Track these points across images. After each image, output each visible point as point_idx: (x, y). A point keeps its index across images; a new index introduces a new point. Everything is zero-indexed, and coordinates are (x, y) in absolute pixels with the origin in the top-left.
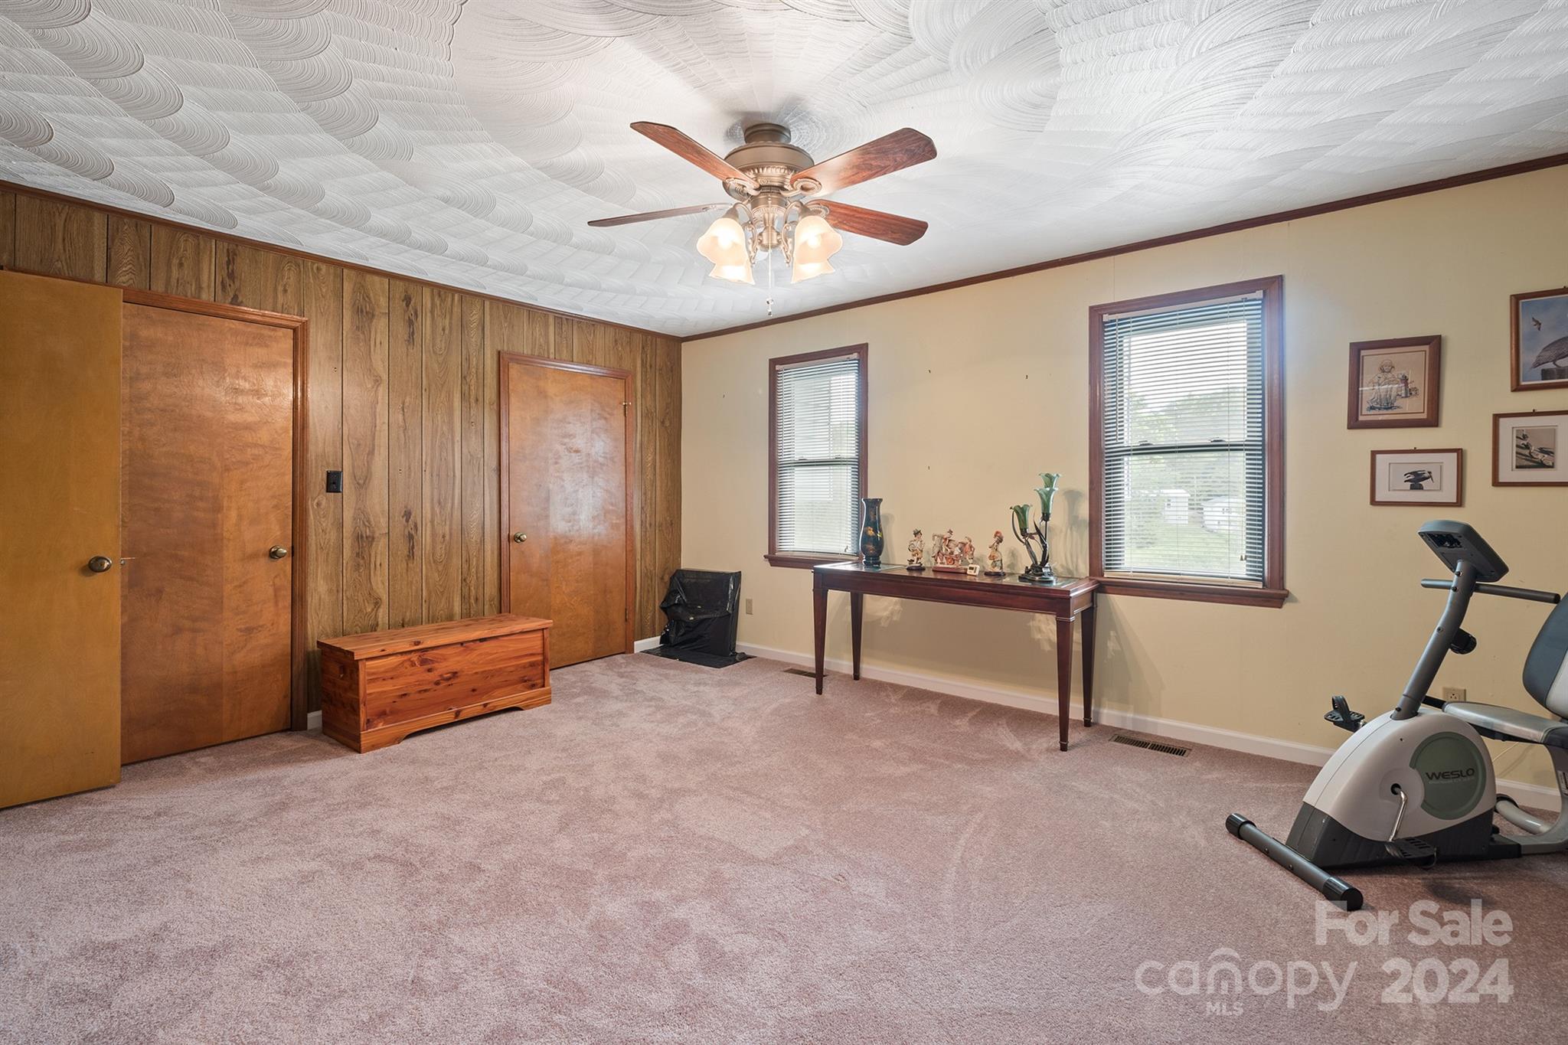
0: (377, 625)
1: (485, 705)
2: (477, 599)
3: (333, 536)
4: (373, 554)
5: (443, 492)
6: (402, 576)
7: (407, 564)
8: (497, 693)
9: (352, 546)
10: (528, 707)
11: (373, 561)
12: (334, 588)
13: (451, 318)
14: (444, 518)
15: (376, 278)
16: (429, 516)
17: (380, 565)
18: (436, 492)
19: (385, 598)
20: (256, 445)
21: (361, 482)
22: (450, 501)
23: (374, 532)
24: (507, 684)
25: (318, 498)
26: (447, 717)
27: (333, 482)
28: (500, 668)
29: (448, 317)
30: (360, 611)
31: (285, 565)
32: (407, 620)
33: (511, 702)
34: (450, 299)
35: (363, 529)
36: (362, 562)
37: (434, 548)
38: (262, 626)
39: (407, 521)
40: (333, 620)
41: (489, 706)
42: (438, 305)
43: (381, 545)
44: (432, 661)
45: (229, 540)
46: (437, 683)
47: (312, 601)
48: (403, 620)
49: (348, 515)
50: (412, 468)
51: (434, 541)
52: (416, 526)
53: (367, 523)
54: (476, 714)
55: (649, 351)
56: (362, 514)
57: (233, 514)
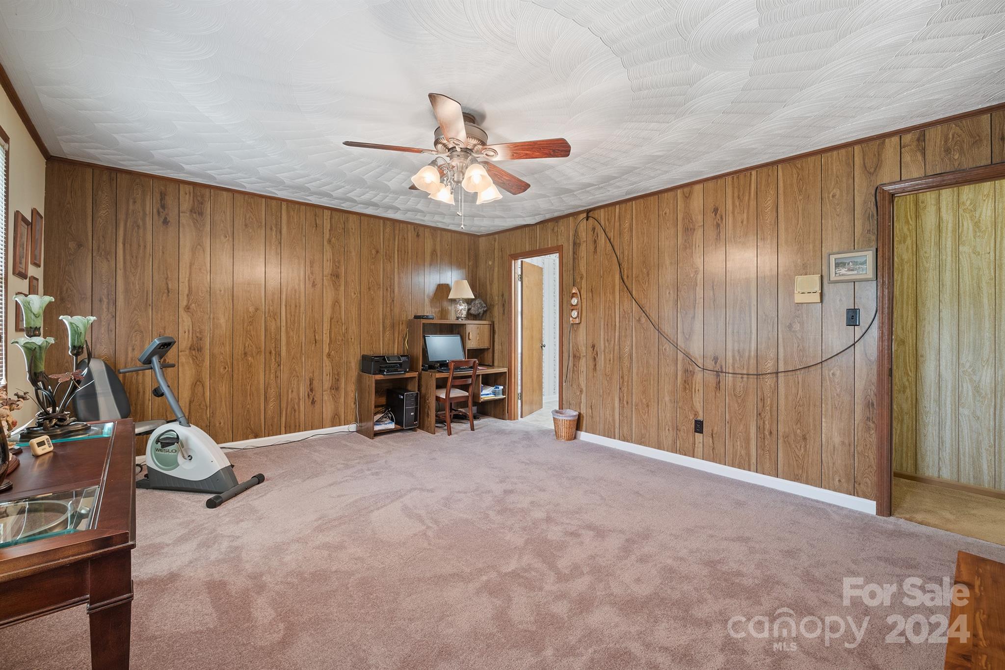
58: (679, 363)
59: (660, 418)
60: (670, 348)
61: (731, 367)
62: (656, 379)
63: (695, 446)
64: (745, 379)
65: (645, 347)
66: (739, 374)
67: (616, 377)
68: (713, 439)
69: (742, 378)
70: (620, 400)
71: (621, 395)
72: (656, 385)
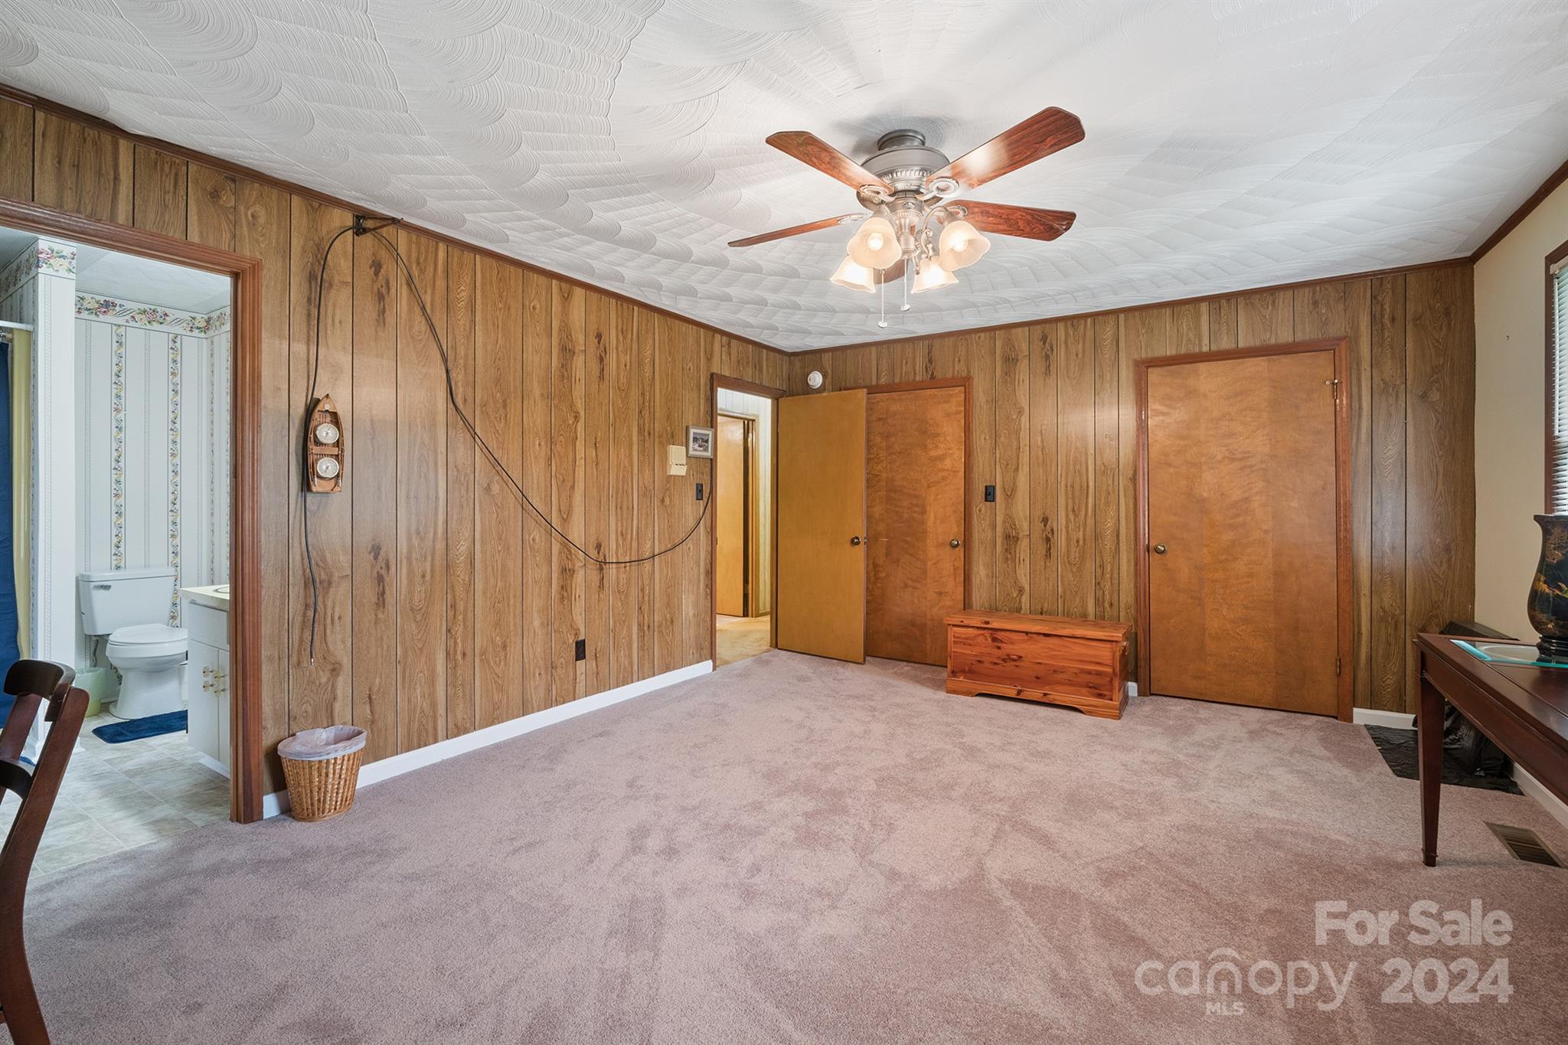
0: (1021, 608)
1: (1045, 695)
2: (1111, 605)
3: (989, 534)
4: (1018, 551)
5: (1077, 501)
6: (1040, 571)
7: (1045, 563)
8: (1058, 688)
9: (1003, 544)
10: (1090, 713)
11: (1018, 555)
12: (990, 574)
13: (1084, 343)
14: (1077, 524)
15: (1019, 330)
16: (1064, 522)
17: (1023, 560)
18: (1070, 501)
19: (1027, 587)
20: (944, 470)
21: (1009, 493)
22: (1084, 509)
23: (1018, 534)
24: (1070, 683)
25: (979, 505)
26: (1013, 693)
27: (990, 494)
28: (1064, 666)
29: (1081, 342)
30: (1008, 595)
31: (960, 551)
32: (1045, 610)
33: (1070, 701)
34: (1082, 327)
35: (1010, 530)
36: (1009, 556)
37: (1068, 552)
38: (947, 593)
39: (1045, 526)
40: (990, 598)
41: (1048, 696)
42: (1072, 334)
43: (1024, 545)
44: (1001, 641)
45: (930, 532)
46: (1004, 660)
47: (975, 582)
48: (1042, 609)
49: (999, 519)
50: (1049, 481)
51: (1068, 545)
52: (1052, 530)
53: (1013, 526)
54: (1035, 699)
55: (1387, 299)
56: (1010, 522)
57: (932, 515)
58: (555, 559)
59: (526, 660)
60: (541, 537)
61: (614, 556)
62: (519, 594)
63: (576, 683)
64: (628, 568)
65: (500, 539)
66: (622, 563)
67: (439, 609)
68: (596, 662)
69: (625, 567)
70: (448, 654)
71: (451, 643)
72: (519, 605)
